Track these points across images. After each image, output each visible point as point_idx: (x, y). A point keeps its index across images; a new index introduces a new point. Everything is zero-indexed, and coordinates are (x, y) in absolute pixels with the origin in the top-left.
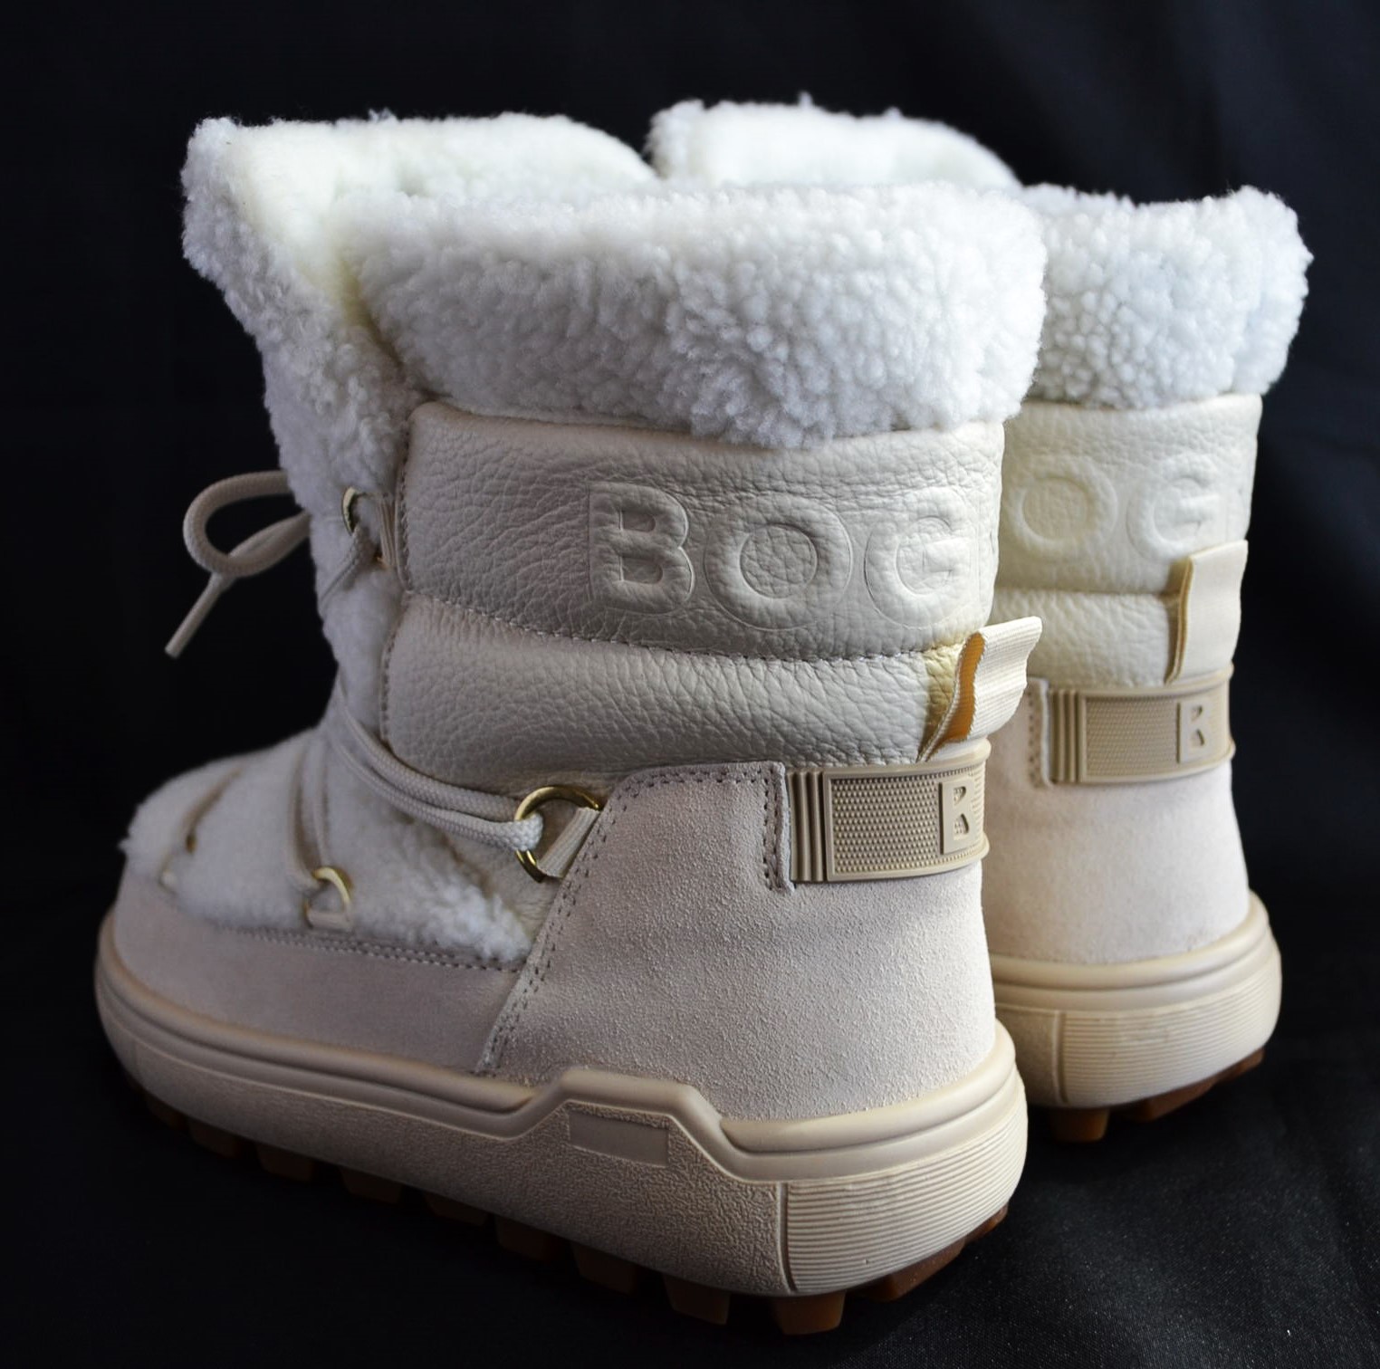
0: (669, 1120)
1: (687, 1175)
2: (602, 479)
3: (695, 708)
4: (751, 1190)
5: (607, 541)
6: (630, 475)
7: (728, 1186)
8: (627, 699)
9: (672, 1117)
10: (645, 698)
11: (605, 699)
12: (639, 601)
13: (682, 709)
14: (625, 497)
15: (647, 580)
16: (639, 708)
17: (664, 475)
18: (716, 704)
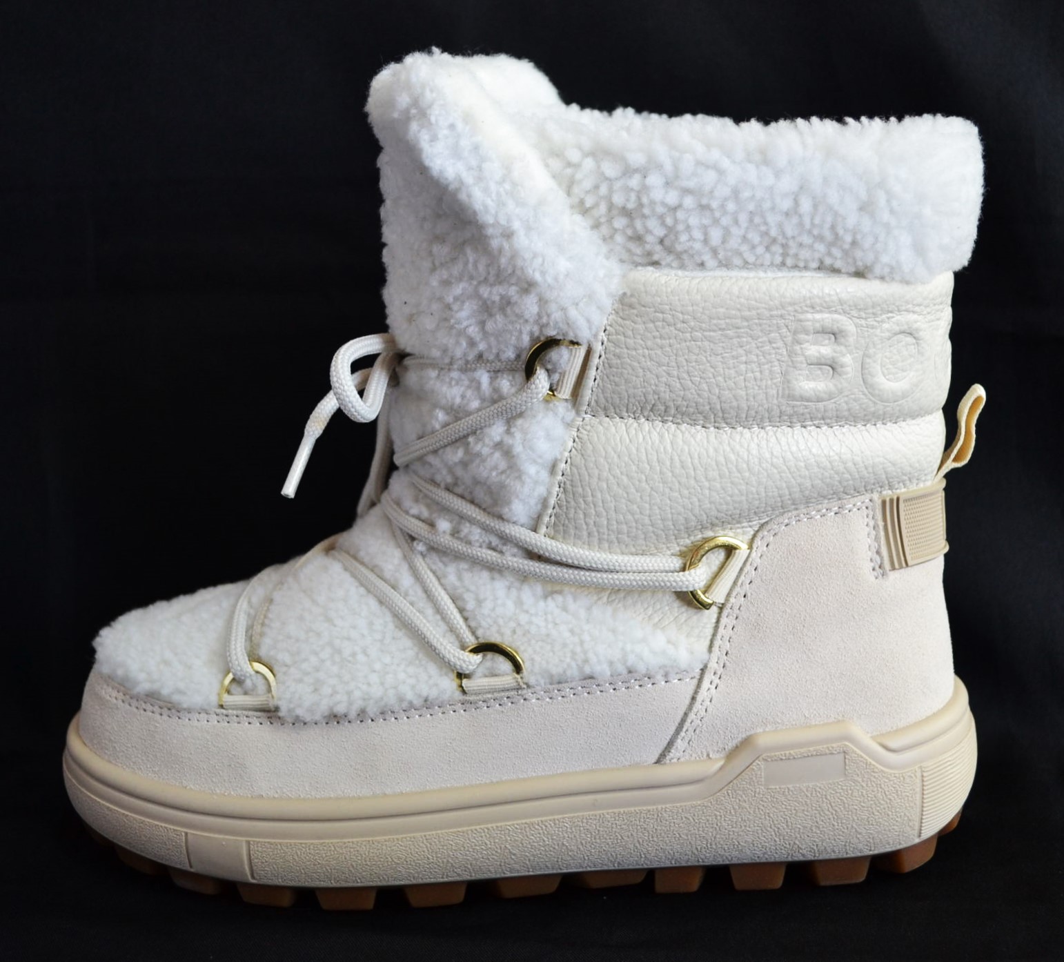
0: (845, 745)
1: (860, 780)
2: (807, 312)
3: (840, 464)
4: (903, 776)
5: (803, 355)
6: (828, 308)
7: (887, 778)
8: (796, 466)
9: (847, 743)
10: (808, 462)
11: (780, 467)
12: (816, 395)
13: (832, 465)
14: (822, 323)
15: (821, 379)
16: (803, 470)
17: (850, 306)
18: (853, 459)
